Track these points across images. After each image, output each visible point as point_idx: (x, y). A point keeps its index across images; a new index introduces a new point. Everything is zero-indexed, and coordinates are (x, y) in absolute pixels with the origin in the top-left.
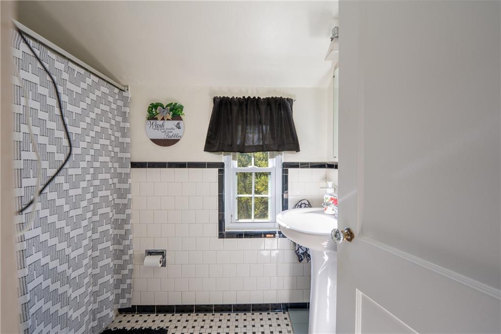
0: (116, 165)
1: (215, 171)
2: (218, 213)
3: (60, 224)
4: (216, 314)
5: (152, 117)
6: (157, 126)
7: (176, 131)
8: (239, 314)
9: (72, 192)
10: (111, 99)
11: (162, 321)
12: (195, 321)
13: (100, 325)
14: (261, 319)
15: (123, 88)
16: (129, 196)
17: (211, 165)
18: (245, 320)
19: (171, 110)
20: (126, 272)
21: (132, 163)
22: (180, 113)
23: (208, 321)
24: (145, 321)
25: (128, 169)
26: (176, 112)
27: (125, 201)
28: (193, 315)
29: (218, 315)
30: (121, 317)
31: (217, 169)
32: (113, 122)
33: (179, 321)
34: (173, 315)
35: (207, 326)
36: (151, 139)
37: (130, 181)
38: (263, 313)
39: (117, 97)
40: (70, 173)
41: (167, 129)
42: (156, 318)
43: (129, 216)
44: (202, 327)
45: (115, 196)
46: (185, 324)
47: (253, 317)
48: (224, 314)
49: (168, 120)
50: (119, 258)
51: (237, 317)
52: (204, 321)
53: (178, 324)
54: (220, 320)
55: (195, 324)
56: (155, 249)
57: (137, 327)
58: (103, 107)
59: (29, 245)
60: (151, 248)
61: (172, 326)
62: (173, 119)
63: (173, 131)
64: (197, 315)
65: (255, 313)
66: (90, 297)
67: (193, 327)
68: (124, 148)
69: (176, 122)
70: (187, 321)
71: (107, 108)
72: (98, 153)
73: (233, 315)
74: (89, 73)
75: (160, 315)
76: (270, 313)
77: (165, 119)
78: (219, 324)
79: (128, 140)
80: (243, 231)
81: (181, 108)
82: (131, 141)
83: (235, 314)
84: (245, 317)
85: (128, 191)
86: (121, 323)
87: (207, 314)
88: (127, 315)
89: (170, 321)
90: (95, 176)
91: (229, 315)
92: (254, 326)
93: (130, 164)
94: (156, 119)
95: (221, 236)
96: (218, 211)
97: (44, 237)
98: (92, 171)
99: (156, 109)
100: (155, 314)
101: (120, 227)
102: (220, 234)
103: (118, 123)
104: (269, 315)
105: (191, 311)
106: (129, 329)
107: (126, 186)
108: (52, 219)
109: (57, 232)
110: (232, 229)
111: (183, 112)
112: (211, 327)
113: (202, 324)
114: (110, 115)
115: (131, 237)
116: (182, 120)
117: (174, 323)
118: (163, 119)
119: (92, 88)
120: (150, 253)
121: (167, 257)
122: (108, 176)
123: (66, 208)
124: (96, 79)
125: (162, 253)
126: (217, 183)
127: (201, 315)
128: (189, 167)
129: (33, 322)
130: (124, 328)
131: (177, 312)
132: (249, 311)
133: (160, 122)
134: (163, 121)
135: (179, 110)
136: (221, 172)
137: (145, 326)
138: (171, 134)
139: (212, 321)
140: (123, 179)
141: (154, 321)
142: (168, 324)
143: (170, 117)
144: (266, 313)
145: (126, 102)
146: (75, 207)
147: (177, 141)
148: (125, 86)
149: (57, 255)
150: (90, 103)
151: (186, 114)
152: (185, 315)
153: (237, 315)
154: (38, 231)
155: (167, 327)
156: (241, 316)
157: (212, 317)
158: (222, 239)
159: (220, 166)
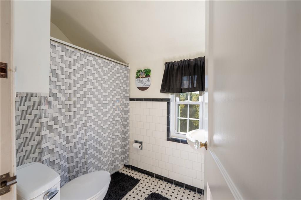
0: (124, 100)
1: (165, 103)
2: (166, 126)
3: (99, 122)
4: (165, 182)
5: (138, 77)
6: (140, 81)
7: (148, 83)
8: (177, 187)
9: (104, 110)
10: (121, 71)
11: (139, 176)
12: (154, 181)
13: (114, 168)
14: (189, 195)
15: (127, 65)
16: (129, 114)
17: (163, 100)
18: (179, 191)
19: (145, 73)
20: (127, 148)
21: (130, 99)
22: (149, 73)
23: (159, 184)
24: (133, 174)
25: (128, 102)
26: (147, 73)
27: (127, 116)
28: (154, 179)
29: (165, 183)
30: (125, 168)
31: (166, 102)
32: (122, 81)
33: (146, 179)
34: (145, 175)
35: (158, 186)
36: (138, 88)
37: (129, 107)
38: (191, 192)
39: (124, 69)
40: (103, 103)
41: (144, 82)
42: (137, 174)
43: (128, 123)
44: (155, 186)
45: (123, 113)
46: (148, 181)
47: (185, 191)
48: (169, 184)
49: (144, 77)
50: (124, 141)
51: (175, 188)
52: (157, 183)
53: (145, 180)
54: (166, 186)
55: (153, 183)
56: (138, 140)
57: (129, 175)
58: (118, 75)
59: (88, 128)
60: (137, 140)
61: (142, 179)
62: (146, 77)
63: (146, 83)
64: (155, 179)
65: (186, 190)
66: (111, 155)
67: (151, 184)
68: (127, 92)
69: (147, 78)
70: (150, 180)
71: (119, 75)
72: (115, 95)
73: (174, 186)
74: (111, 62)
75: (139, 173)
76: (196, 193)
77: (143, 77)
78: (164, 187)
79: (128, 88)
80: (181, 139)
81: (150, 71)
82: (130, 88)
83: (175, 186)
84: (179, 189)
85: (128, 111)
86: (124, 171)
87: (161, 181)
88: (127, 169)
89: (143, 177)
90: (114, 104)
91: (171, 185)
92: (183, 196)
93: (129, 99)
94: (139, 78)
95: (168, 139)
96: (166, 125)
97: (94, 126)
98: (112, 102)
99: (139, 73)
100: (138, 172)
101: (125, 127)
102: (167, 138)
103: (124, 81)
104: (194, 194)
105: (153, 176)
106: (125, 174)
107: (127, 109)
108: (96, 120)
109: (98, 125)
110: (175, 137)
111: (150, 73)
112: (160, 187)
113: (156, 184)
114: (121, 78)
115: (129, 133)
116: (150, 77)
117: (144, 179)
118: (142, 77)
119: (112, 68)
120: (136, 142)
121: (143, 145)
122: (119, 104)
123: (102, 116)
124: (114, 64)
125: (141, 143)
126: (166, 110)
127: (157, 180)
128: (153, 101)
129: (89, 156)
130: (124, 173)
131: (147, 174)
132: (183, 187)
133: (141, 79)
134: (142, 78)
135: (149, 72)
136: (168, 104)
137: (132, 175)
138: (145, 85)
139: (161, 184)
140: (127, 106)
141: (136, 175)
142: (141, 178)
143: (144, 76)
144: (194, 192)
145: (128, 71)
146: (105, 116)
147: (148, 87)
148: (128, 64)
149: (98, 134)
150: (112, 74)
151: (152, 74)
152: (150, 177)
153: (176, 187)
154: (92, 124)
155: (140, 180)
156: (178, 188)
157: (162, 183)
158: (168, 141)
159: (168, 101)
